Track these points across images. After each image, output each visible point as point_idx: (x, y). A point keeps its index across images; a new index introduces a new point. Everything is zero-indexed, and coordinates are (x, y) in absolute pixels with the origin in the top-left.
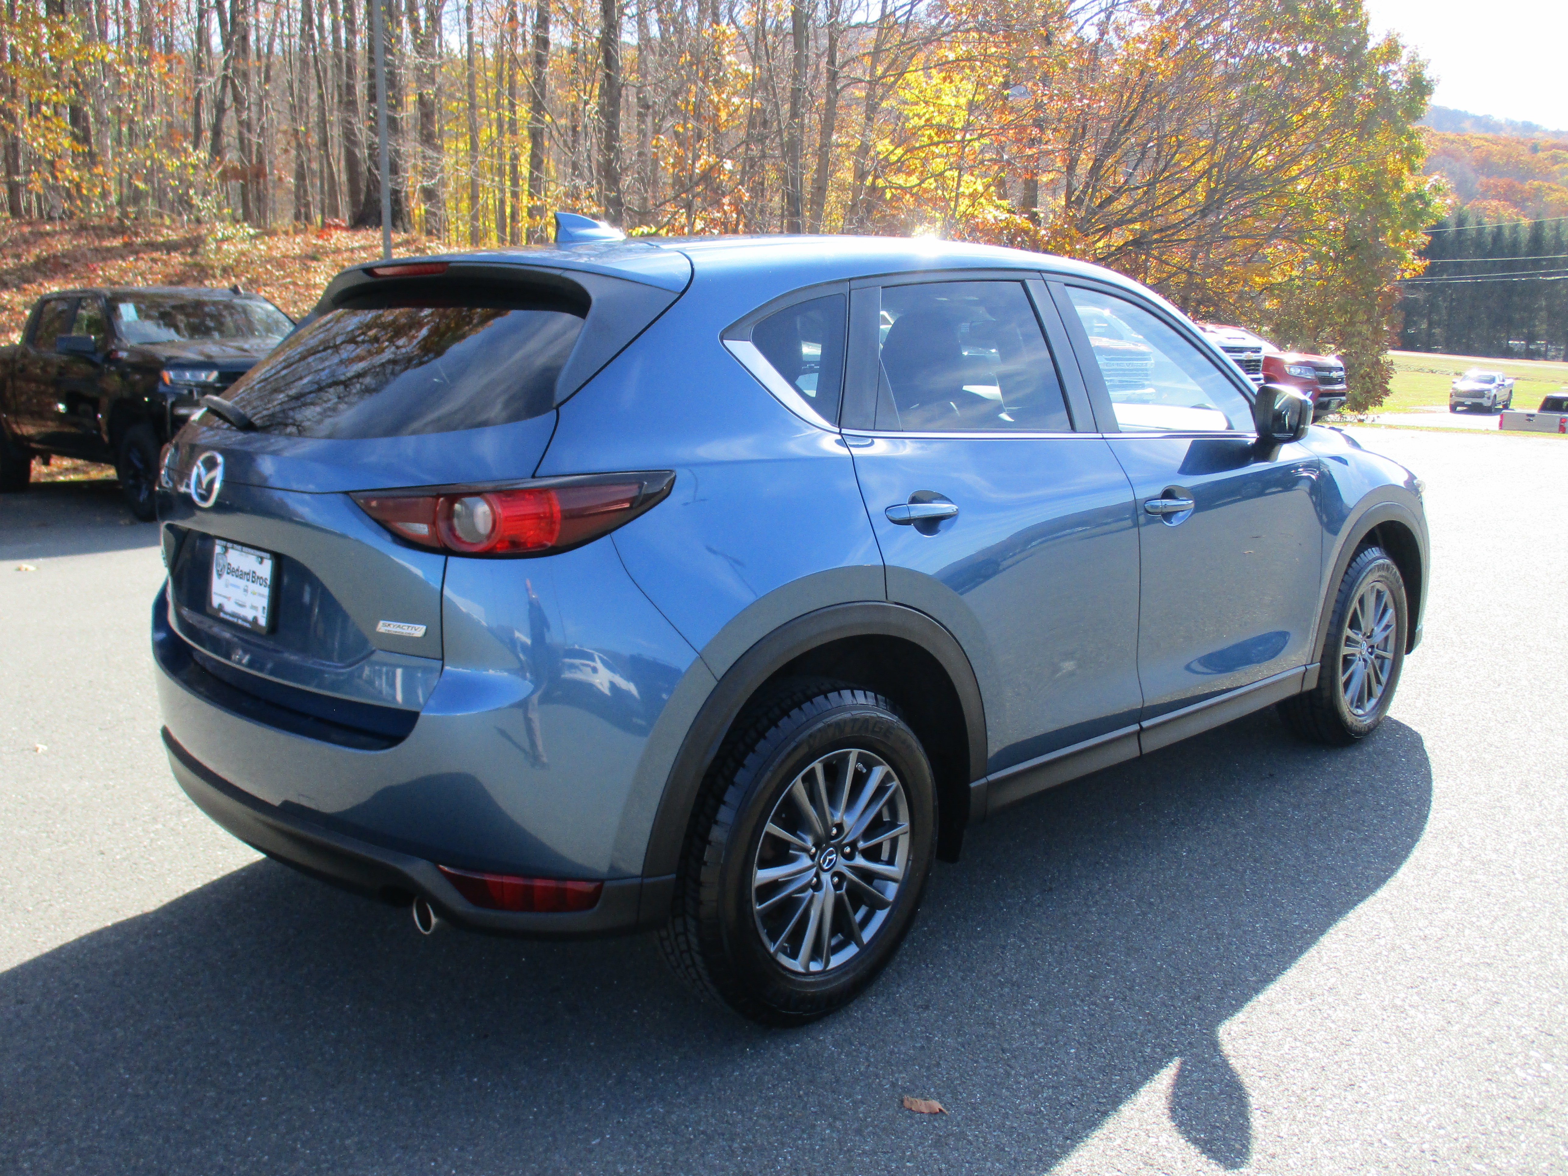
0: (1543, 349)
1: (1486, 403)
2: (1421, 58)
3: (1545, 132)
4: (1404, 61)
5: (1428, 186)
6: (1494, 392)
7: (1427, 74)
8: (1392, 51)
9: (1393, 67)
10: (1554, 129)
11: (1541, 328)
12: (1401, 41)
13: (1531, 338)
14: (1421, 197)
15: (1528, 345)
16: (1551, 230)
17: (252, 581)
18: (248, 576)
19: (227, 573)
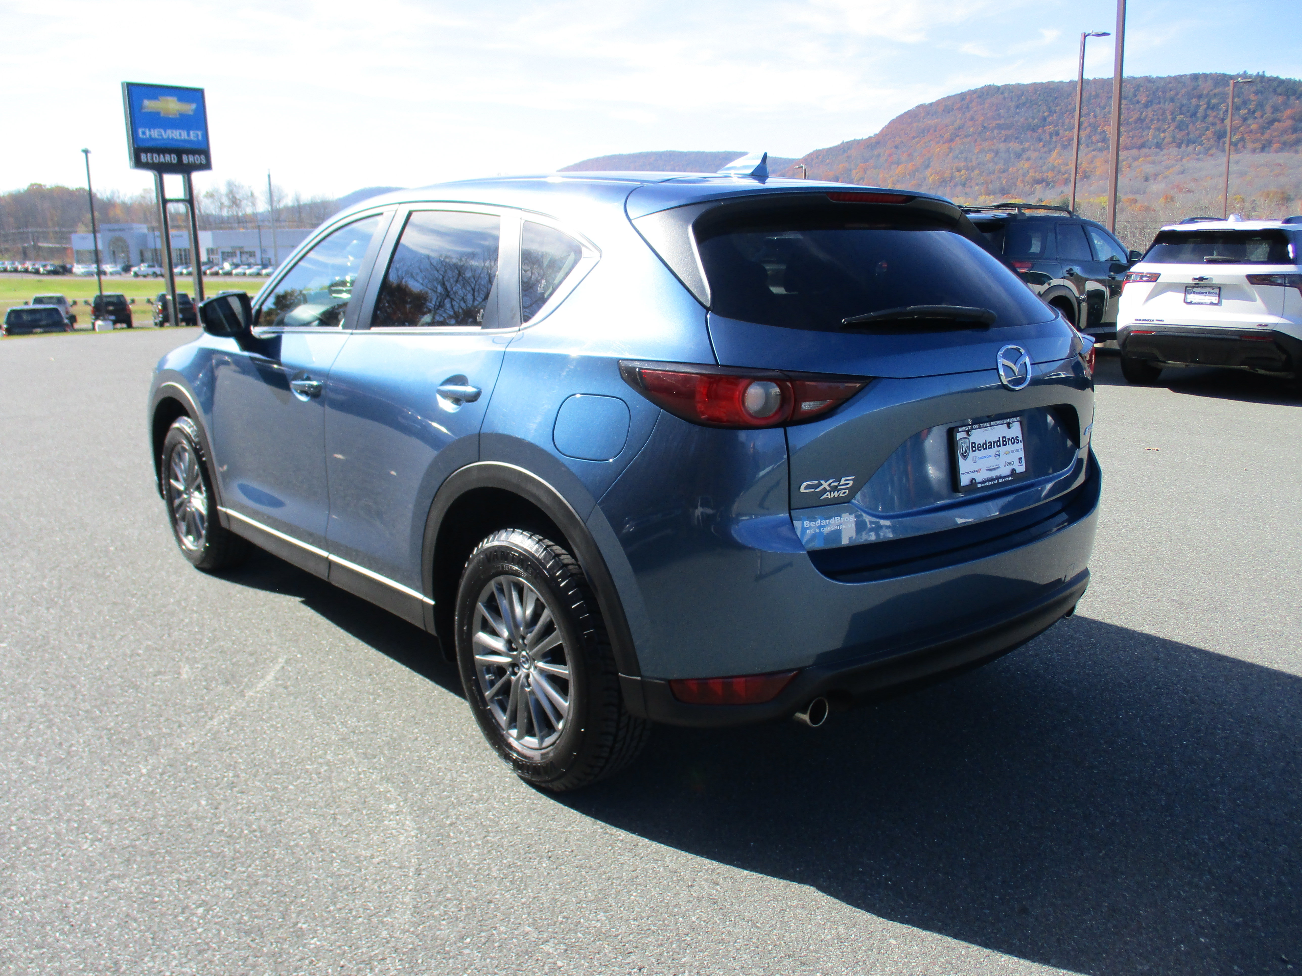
17: (1004, 445)
18: (997, 443)
19: (973, 451)
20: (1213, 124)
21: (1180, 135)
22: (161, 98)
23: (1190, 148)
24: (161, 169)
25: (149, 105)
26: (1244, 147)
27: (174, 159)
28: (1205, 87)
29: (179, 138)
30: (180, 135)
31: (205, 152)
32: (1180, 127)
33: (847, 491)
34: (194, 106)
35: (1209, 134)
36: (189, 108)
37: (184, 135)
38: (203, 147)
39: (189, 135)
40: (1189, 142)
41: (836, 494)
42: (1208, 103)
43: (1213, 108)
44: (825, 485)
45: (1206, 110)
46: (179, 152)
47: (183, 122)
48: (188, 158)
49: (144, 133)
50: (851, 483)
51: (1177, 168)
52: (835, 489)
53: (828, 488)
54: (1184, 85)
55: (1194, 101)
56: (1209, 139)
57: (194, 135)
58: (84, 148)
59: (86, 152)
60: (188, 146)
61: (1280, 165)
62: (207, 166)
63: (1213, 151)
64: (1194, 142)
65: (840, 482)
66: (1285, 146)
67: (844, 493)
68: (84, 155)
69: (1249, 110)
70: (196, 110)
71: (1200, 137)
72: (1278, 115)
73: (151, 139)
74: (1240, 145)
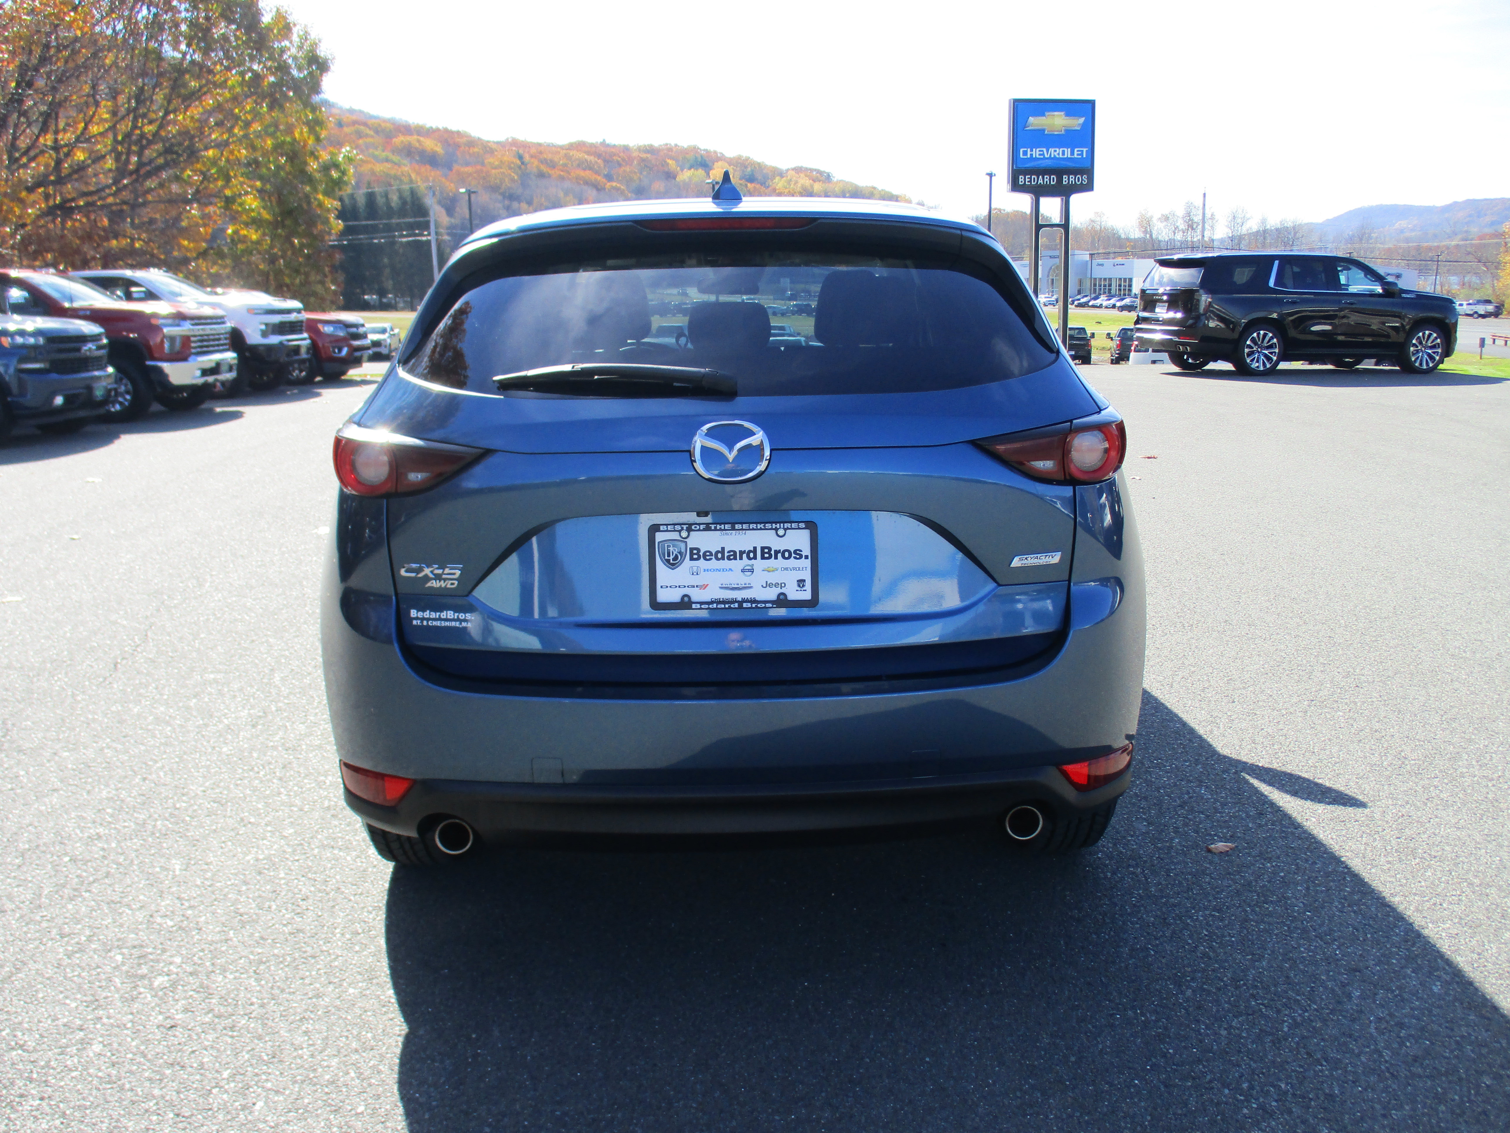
0: (393, 302)
1: (384, 351)
2: (313, 36)
3: (341, 109)
4: (295, 38)
5: (342, 156)
6: (389, 341)
7: (322, 52)
8: (285, 28)
9: (286, 43)
10: (348, 107)
11: (389, 284)
12: (291, 19)
13: (382, 293)
14: (336, 166)
15: (380, 300)
16: (382, 197)
17: (763, 558)
18: (751, 554)
19: (692, 559)
22: (1047, 114)
24: (1038, 192)
25: (1035, 122)
27: (1053, 180)
29: (1061, 156)
30: (1063, 154)
31: (1089, 172)
33: (456, 582)
34: (1082, 120)
36: (1077, 123)
37: (1068, 153)
38: (1087, 165)
39: (1072, 153)
41: (443, 584)
44: (427, 571)
46: (1059, 172)
47: (1068, 139)
48: (1069, 179)
49: (1025, 153)
50: (458, 572)
52: (438, 577)
53: (431, 576)
57: (1079, 153)
58: (989, 172)
59: (991, 175)
60: (1071, 165)
62: (1089, 187)
65: (444, 570)
67: (452, 584)
68: (988, 177)
70: (1083, 125)
73: (1032, 159)
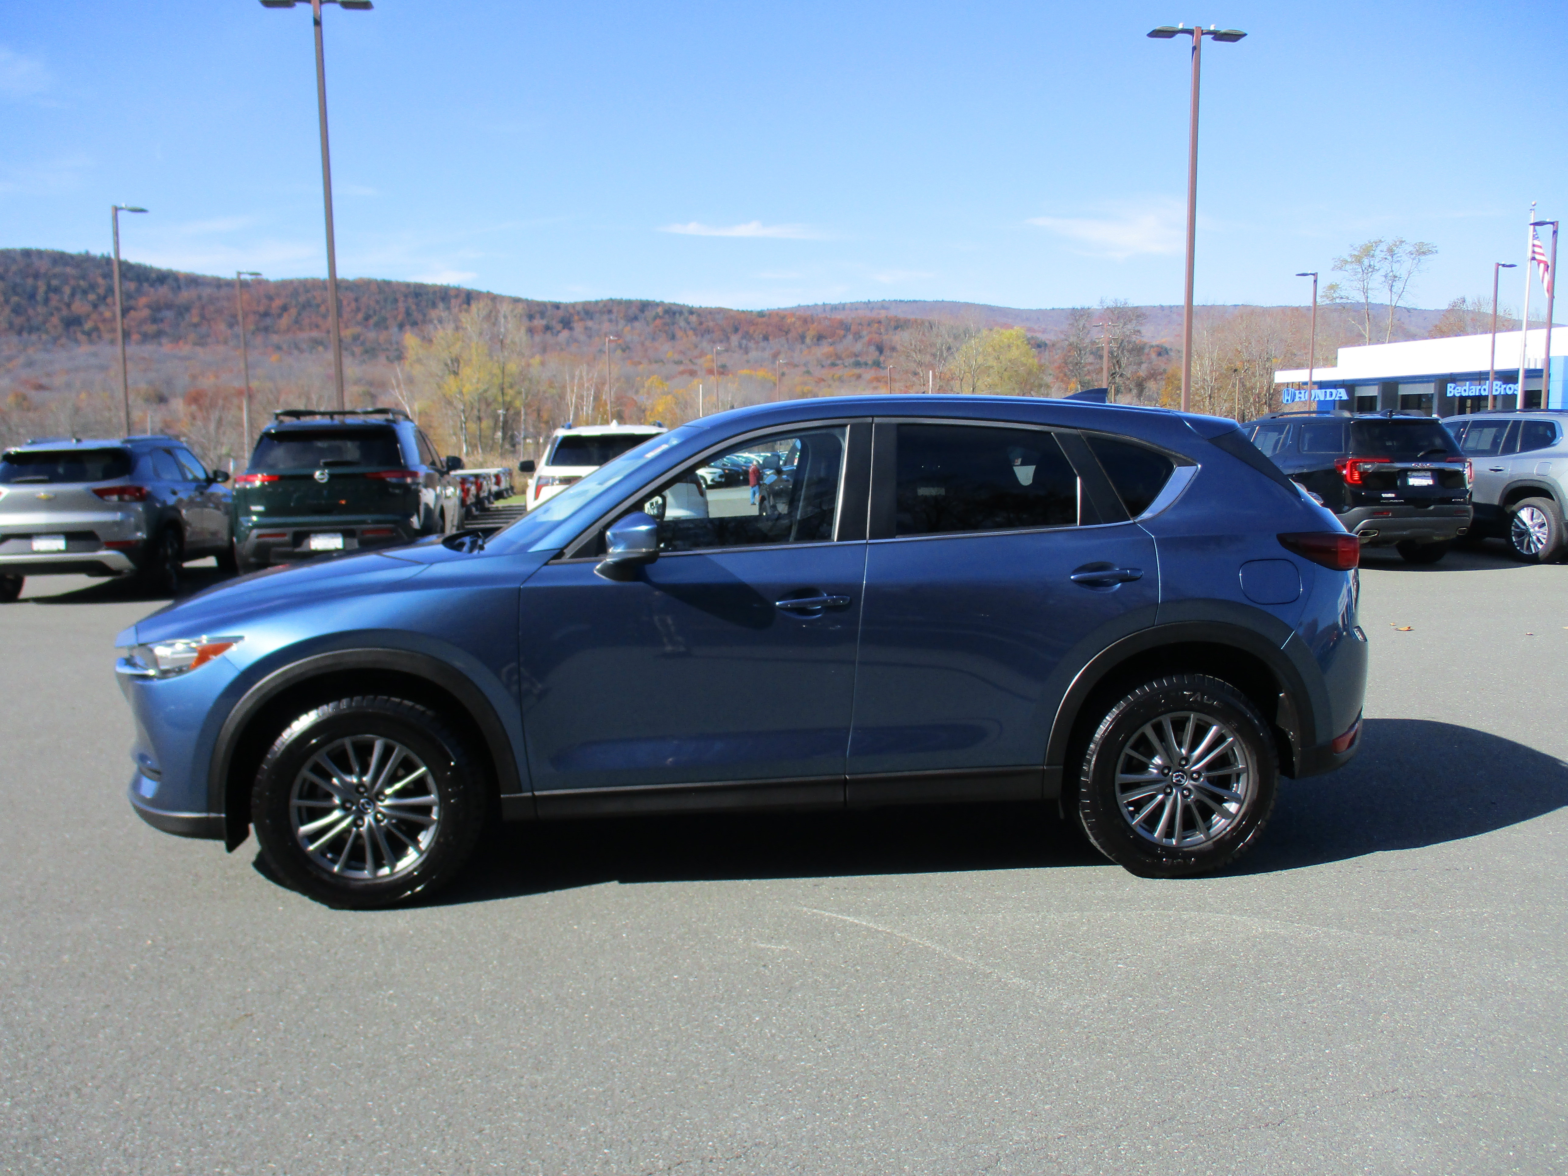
20: (58, 309)
21: (18, 321)
23: (34, 337)
26: (100, 337)
28: (43, 266)
32: (17, 310)
35: (55, 320)
40: (31, 330)
42: (49, 286)
43: (57, 290)
45: (46, 293)
51: (21, 360)
54: (14, 261)
55: (30, 281)
56: (55, 327)
61: (144, 359)
63: (63, 340)
64: (38, 329)
66: (146, 338)
69: (98, 295)
71: (44, 323)
72: (132, 303)
74: (95, 335)
